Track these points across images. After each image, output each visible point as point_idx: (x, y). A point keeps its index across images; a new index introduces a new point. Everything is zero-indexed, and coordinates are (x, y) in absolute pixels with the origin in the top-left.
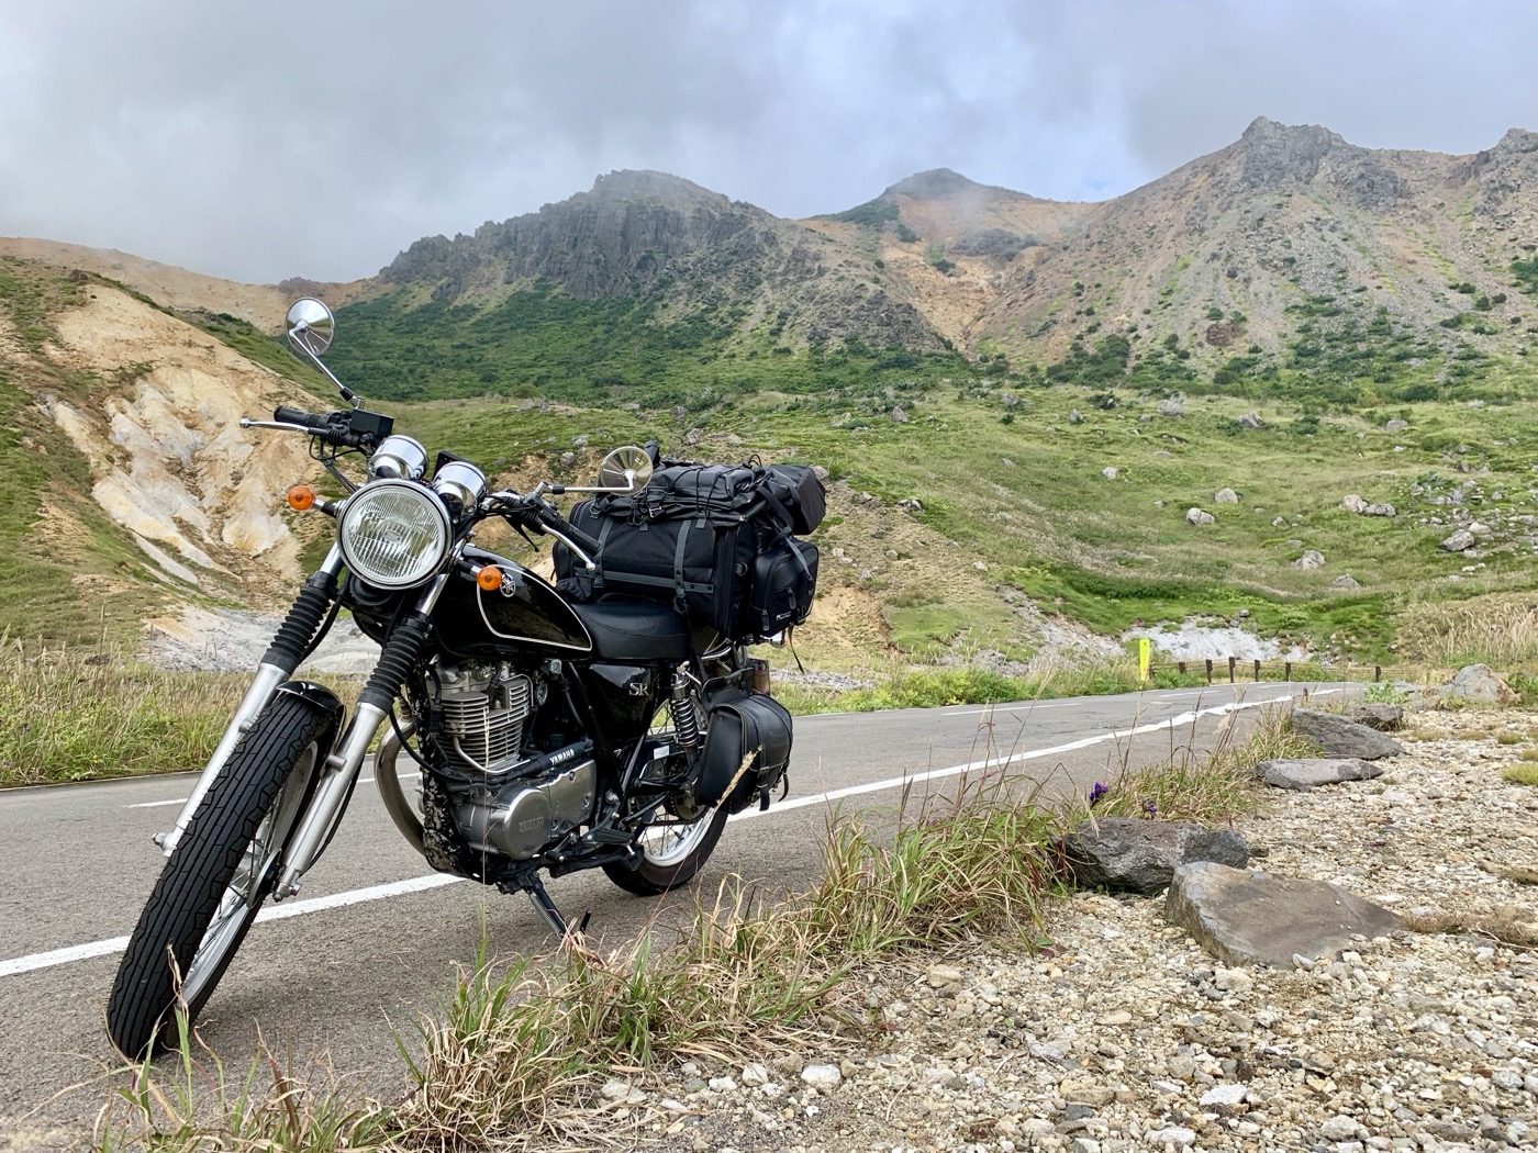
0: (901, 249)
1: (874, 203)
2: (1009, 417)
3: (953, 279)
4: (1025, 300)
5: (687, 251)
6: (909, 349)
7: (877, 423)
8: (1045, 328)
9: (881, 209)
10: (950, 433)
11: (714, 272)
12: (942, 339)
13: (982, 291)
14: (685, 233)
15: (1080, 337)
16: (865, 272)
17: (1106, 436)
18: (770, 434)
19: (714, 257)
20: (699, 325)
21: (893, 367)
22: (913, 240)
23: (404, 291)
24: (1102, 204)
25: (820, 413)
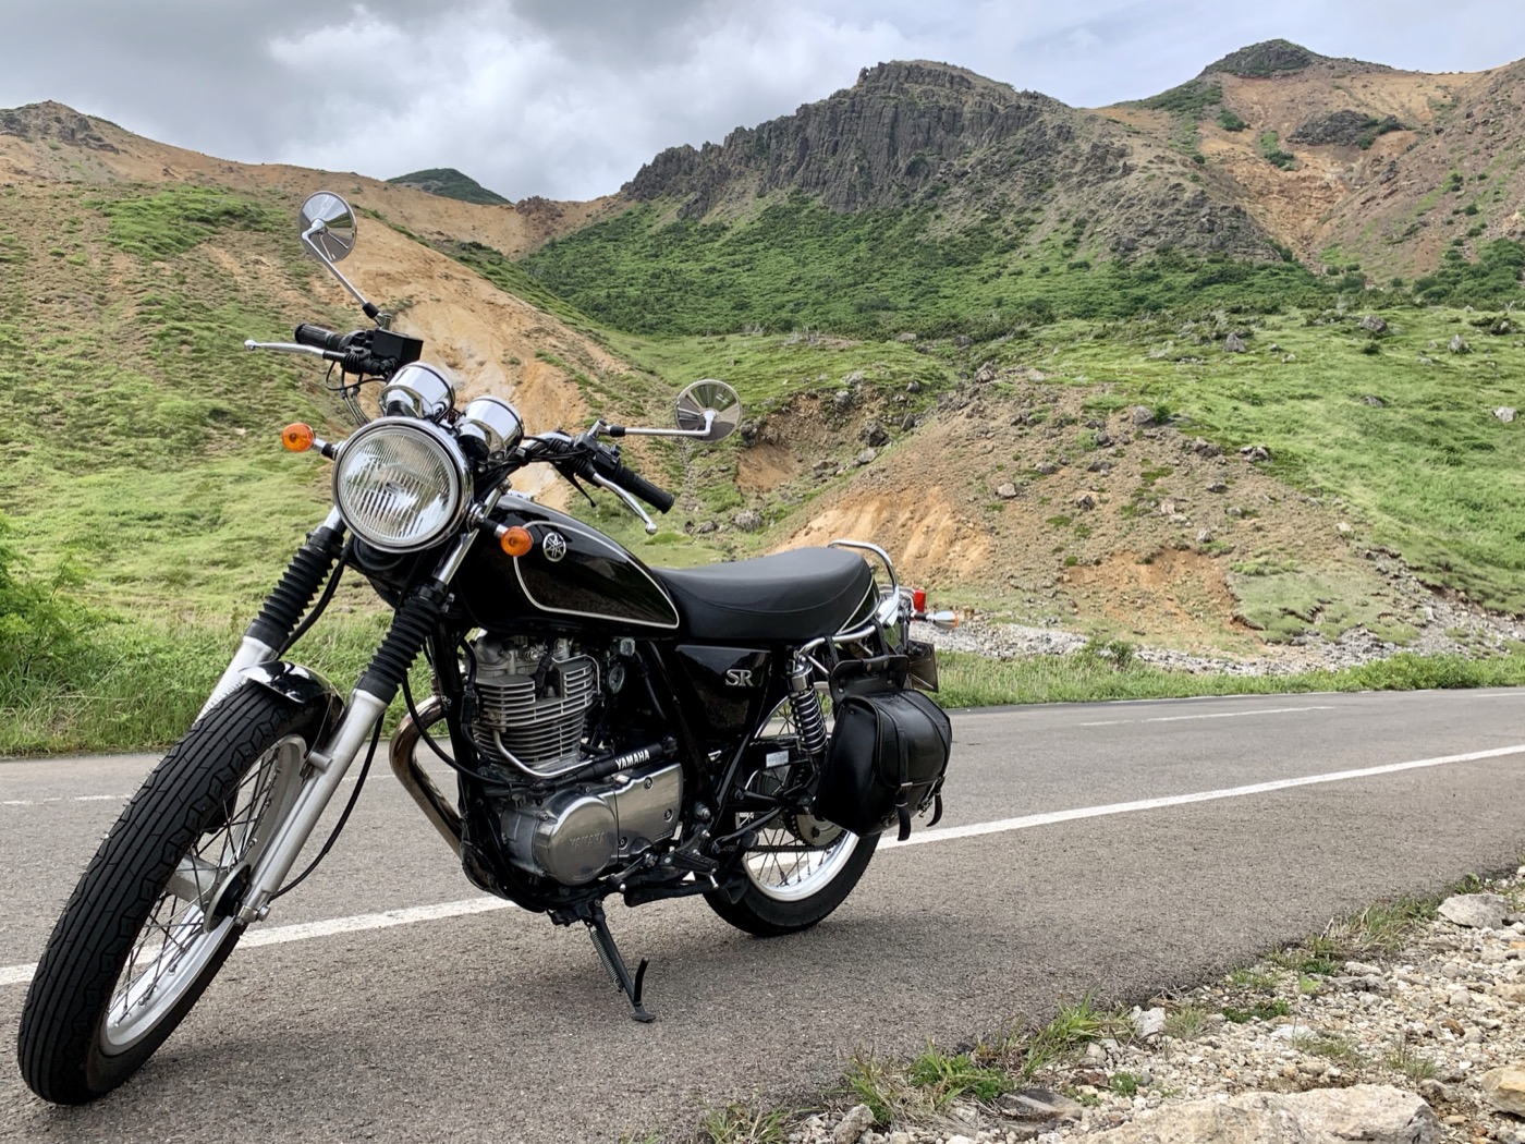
0: (1226, 139)
1: (1189, 85)
2: (1373, 346)
3: (1289, 174)
4: (1385, 197)
5: (964, 151)
6: (1237, 261)
7: (1206, 354)
8: (1412, 232)
9: (1199, 92)
10: (1299, 366)
11: (996, 175)
12: (1278, 248)
13: (1328, 187)
14: (962, 129)
15: (1459, 243)
16: (1181, 168)
17: (1500, 368)
18: (1077, 368)
19: (996, 158)
20: (979, 238)
21: (1217, 282)
22: (1240, 128)
23: (646, 211)
24: (1488, 73)
25: (1136, 341)
